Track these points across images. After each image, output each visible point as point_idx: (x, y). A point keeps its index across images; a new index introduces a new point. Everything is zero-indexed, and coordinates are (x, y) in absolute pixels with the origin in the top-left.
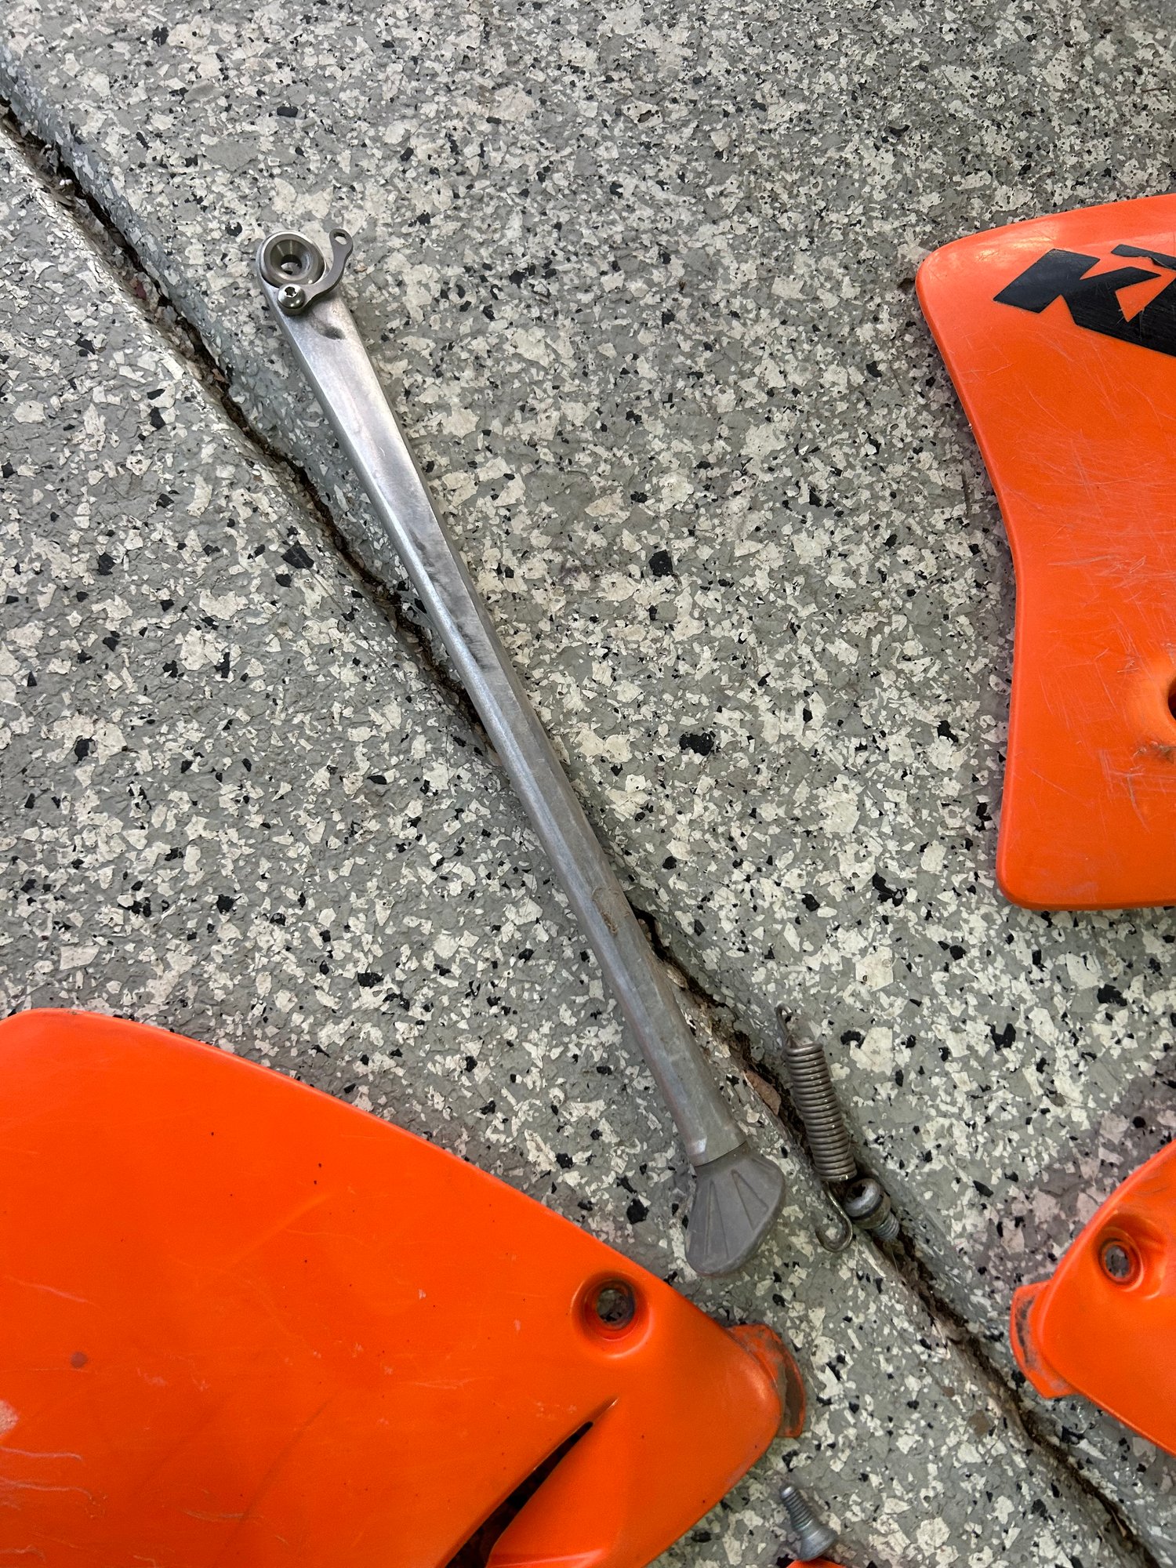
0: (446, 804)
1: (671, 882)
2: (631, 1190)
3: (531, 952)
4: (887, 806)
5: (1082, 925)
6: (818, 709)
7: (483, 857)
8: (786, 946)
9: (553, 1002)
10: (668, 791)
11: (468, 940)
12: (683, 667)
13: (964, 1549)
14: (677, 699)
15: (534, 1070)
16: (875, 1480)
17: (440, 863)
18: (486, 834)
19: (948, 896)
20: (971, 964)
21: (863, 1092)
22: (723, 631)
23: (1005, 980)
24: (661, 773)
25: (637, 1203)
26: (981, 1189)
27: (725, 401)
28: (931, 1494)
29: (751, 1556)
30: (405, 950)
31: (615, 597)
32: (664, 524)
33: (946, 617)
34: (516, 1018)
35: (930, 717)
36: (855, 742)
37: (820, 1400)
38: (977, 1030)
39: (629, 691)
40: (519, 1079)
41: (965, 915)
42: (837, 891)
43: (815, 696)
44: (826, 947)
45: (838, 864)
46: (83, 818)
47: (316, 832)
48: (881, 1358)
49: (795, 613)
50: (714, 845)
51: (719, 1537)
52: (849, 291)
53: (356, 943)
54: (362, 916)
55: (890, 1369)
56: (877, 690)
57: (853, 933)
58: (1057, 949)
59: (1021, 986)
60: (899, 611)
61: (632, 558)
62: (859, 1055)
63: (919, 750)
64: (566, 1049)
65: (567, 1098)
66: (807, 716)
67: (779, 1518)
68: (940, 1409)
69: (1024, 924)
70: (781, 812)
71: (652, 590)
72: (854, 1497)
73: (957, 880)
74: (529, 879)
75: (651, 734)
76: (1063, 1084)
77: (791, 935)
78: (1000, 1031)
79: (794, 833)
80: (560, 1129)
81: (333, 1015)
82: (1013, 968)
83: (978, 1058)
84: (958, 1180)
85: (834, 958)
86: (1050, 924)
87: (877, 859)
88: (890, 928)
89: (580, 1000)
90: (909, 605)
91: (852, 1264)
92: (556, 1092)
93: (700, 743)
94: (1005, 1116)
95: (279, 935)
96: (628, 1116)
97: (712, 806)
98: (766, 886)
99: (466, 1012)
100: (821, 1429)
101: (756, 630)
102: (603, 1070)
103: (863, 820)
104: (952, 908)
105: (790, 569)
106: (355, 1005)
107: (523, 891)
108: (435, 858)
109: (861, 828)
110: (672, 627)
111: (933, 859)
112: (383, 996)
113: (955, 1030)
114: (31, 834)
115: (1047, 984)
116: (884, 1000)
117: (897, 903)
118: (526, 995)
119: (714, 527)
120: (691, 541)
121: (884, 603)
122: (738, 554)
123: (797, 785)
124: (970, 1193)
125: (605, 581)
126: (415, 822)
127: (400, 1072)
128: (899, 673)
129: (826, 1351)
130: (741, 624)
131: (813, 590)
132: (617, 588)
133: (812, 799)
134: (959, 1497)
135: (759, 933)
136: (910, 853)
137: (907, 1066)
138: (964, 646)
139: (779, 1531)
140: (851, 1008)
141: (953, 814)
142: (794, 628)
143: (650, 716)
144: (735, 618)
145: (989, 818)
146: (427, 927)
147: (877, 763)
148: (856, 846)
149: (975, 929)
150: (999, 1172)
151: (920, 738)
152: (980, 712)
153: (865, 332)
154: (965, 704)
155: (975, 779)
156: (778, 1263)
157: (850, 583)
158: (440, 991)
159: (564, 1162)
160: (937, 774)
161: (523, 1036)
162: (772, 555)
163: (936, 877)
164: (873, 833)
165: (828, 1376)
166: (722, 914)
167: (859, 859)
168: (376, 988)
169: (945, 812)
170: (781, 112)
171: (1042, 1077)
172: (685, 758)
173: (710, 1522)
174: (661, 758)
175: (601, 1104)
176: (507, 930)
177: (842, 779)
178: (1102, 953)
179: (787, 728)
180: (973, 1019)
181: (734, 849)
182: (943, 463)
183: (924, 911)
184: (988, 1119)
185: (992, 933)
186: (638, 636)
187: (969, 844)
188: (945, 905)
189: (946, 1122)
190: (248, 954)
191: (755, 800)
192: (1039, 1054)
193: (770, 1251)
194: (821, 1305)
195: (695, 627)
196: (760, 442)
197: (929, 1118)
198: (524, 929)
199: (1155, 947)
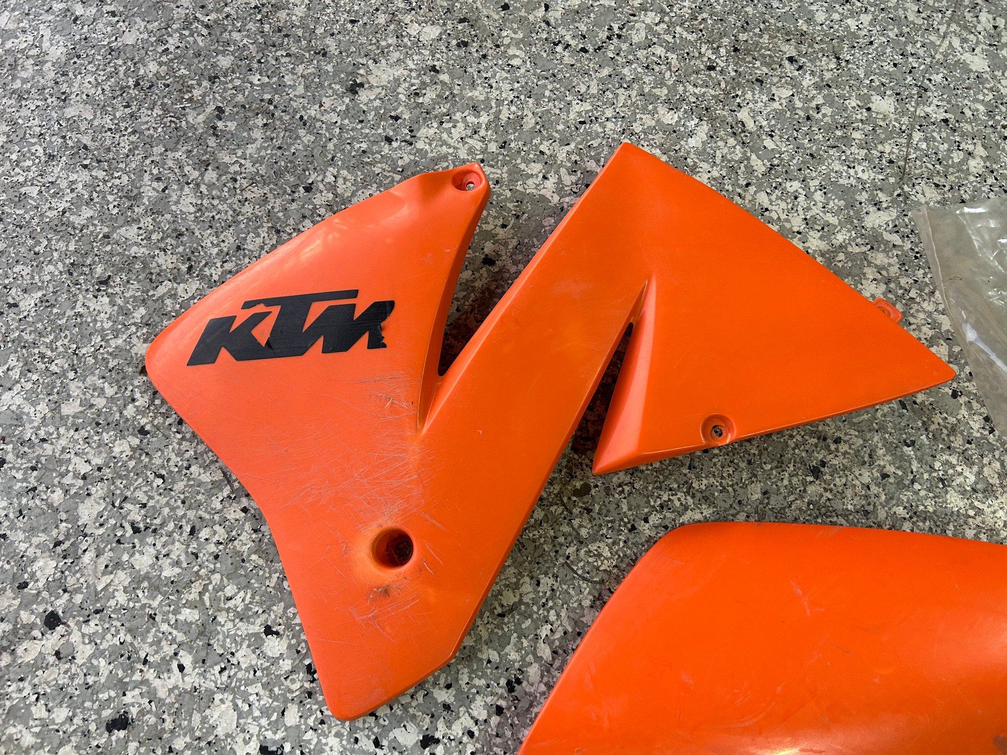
4: (251, 698)
6: (186, 659)
12: (91, 680)
14: (94, 702)
22: (110, 641)
27: (57, 497)
31: (29, 658)
32: (45, 594)
33: (243, 561)
35: (257, 627)
36: (217, 668)
39: (61, 714)
41: (324, 741)
43: (181, 653)
49: (150, 606)
52: (110, 391)
56: (219, 628)
60: (213, 572)
61: (32, 626)
63: (258, 652)
66: (181, 668)
70: (188, 739)
71: (53, 640)
75: (86, 734)
87: (258, 736)
90: (218, 565)
93: (120, 722)
101: (129, 631)
103: (240, 716)
105: (137, 580)
109: (242, 721)
110: (74, 658)
111: (292, 717)
119: (78, 580)
120: (67, 595)
121: (203, 572)
122: (99, 589)
123: (191, 716)
125: (20, 651)
128: (228, 610)
130: (118, 632)
132: (28, 652)
133: (204, 720)
138: (261, 573)
141: (293, 681)
142: (152, 617)
143: (80, 723)
144: (113, 630)
147: (235, 674)
148: (242, 735)
151: (256, 645)
152: (286, 608)
153: (130, 411)
154: (275, 608)
155: (298, 652)
157: (177, 570)
160: (275, 661)
162: (122, 578)
167: (246, 742)
169: (288, 683)
170: (28, 303)
172: (114, 738)
174: (98, 746)
177: (218, 697)
179: (170, 683)
182: (206, 467)
186: (55, 674)
188: (309, 741)
195: (89, 650)
196: (87, 512)
199: (442, 696)
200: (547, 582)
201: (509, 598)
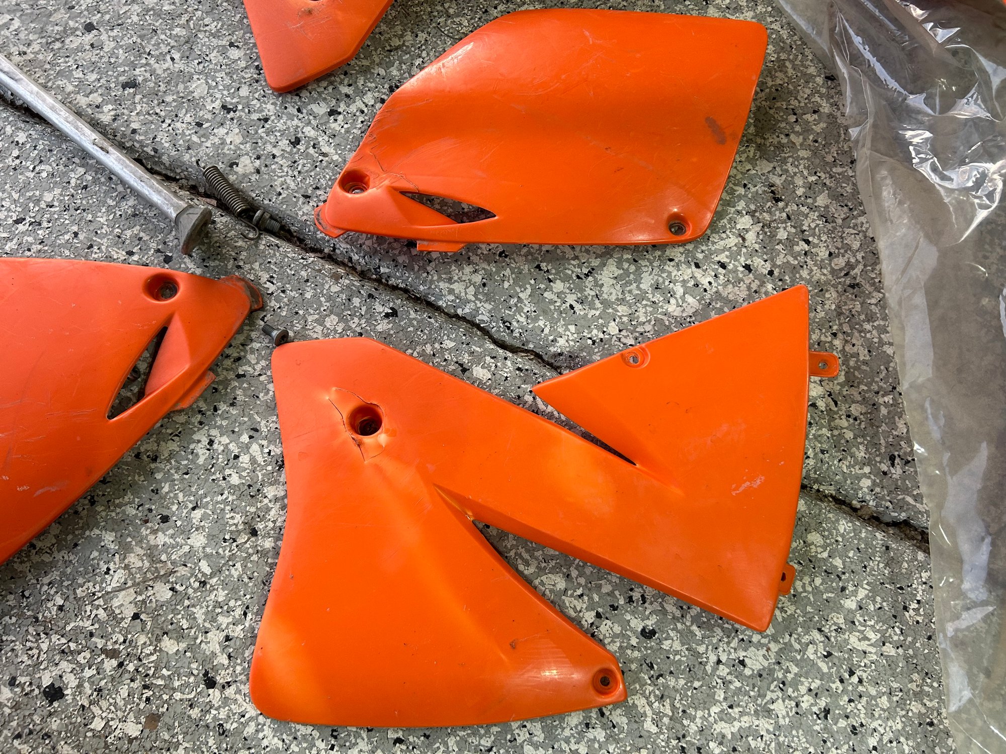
0: (28, 146)
1: (137, 138)
2: (162, 252)
3: (86, 185)
4: (218, 80)
5: (313, 93)
6: (177, 56)
7: (52, 159)
8: (194, 143)
9: (104, 199)
10: (123, 106)
11: (57, 191)
12: (112, 60)
13: (346, 321)
14: (114, 72)
15: (104, 226)
16: (301, 312)
17: (34, 168)
18: (50, 151)
19: (255, 102)
20: (273, 121)
21: (245, 181)
22: (127, 41)
23: (289, 122)
24: (118, 101)
25: (167, 256)
26: (306, 197)
28: (326, 308)
29: (260, 358)
30: (31, 205)
31: (74, 45)
32: (86, 13)
33: (218, 6)
34: (90, 211)
35: (225, 42)
36: (196, 61)
37: (268, 294)
38: (284, 143)
39: (93, 77)
40: (99, 232)
41: (264, 106)
42: (209, 116)
43: (173, 51)
44: (211, 137)
45: (205, 106)
48: (288, 270)
49: (154, 25)
50: (151, 118)
51: (245, 357)
53: (9, 210)
54: (7, 200)
55: (293, 272)
56: (199, 40)
57: (221, 129)
58: (306, 104)
59: (296, 122)
60: (197, 10)
61: (77, 29)
62: (239, 169)
63: (224, 55)
64: (115, 214)
65: (122, 231)
66: (173, 59)
67: (267, 341)
68: (318, 278)
69: (290, 101)
70: (175, 97)
71: (89, 37)
72: (295, 321)
74: (76, 160)
75: (108, 88)
76: (325, 149)
77: (195, 138)
78: (293, 140)
79: (183, 102)
80: (124, 243)
81: (9, 239)
82: (291, 117)
83: (287, 152)
84: (295, 197)
85: (216, 140)
86: (300, 97)
87: (221, 99)
88: (235, 121)
89: (114, 194)
90: (200, 7)
91: (264, 242)
92: (117, 231)
93: (131, 84)
94: (306, 169)
96: (151, 227)
97: (144, 105)
99: (66, 217)
100: (273, 303)
101: (140, 36)
102: (135, 215)
103: (210, 88)
104: (258, 105)
105: (146, 10)
106: (17, 232)
107: (74, 165)
108: (31, 168)
109: (211, 91)
110: (102, 48)
111: (244, 91)
112: (28, 224)
113: (275, 147)
115: (306, 118)
116: (242, 147)
117: (234, 112)
118: (91, 201)
119: (108, 7)
120: (99, 15)
121: (190, 9)
122: (121, 13)
123: (177, 85)
124: (302, 200)
125: (67, 41)
126: (17, 158)
127: (46, 248)
128: (205, 31)
129: (265, 277)
130: (132, 36)
131: (158, 14)
132: (73, 42)
133: (186, 88)
134: (337, 305)
135: (181, 142)
136: (234, 93)
137: (260, 166)
138: (229, 13)
139: (268, 345)
140: (229, 154)
141: (246, 73)
142: (155, 31)
143: (105, 82)
144: (129, 36)
145: (262, 69)
146: (37, 193)
147: (208, 66)
148: (211, 98)
150: (311, 188)
151: (223, 52)
152: (244, 33)
154: (237, 33)
155: (251, 58)
156: (233, 254)
157: (173, 7)
158: (52, 214)
159: (130, 253)
160: (235, 61)
161: (95, 216)
162: (136, 8)
163: (248, 97)
164: (216, 91)
165: (269, 285)
166: (163, 141)
167: (213, 102)
168: (24, 223)
169: (243, 74)
171: (316, 150)
172: (126, 92)
173: (239, 353)
174: (115, 96)
175: (138, 227)
176: (73, 182)
177: (195, 77)
178: (325, 99)
179: (165, 66)
180: (280, 140)
181: (160, 117)
183: (247, 110)
184: (299, 172)
185: (278, 108)
186: (90, 56)
187: (257, 81)
188: (254, 105)
189: (283, 179)
191: (162, 96)
192: (312, 143)
193: (228, 251)
194: (256, 261)
195: (113, 44)
197: (275, 180)
198: (81, 178)
199: (345, 90)
200: (422, 36)
201: (396, 42)
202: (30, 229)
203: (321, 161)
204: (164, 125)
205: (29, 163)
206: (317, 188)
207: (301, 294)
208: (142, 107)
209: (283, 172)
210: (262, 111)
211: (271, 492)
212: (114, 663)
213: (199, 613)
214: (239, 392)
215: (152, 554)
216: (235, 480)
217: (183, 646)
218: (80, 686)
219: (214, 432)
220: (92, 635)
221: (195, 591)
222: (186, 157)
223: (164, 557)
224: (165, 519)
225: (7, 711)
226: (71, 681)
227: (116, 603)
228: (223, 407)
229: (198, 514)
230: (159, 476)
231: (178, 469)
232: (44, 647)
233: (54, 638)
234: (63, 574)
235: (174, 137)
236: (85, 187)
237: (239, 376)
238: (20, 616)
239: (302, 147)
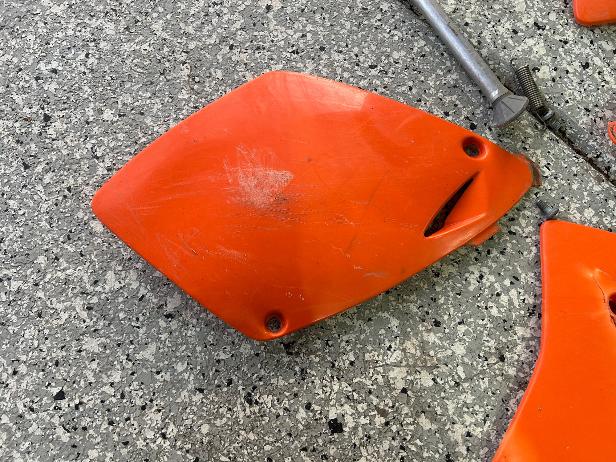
0: (389, 14)
1: (468, 30)
2: (470, 120)
3: (425, 55)
5: (604, 32)
7: (404, 28)
8: (509, 45)
9: (434, 68)
10: (462, 4)
11: (403, 53)
13: (600, 217)
15: (432, 89)
16: (566, 198)
17: (390, 31)
18: (404, 22)
19: (559, 27)
20: (571, 45)
21: (542, 85)
23: (583, 49)
25: (473, 124)
26: (587, 110)
28: (586, 201)
29: (529, 224)
30: (383, 58)
34: (423, 74)
37: (544, 177)
38: (577, 64)
40: (427, 91)
42: (523, 28)
44: (523, 44)
45: (522, 20)
46: (272, 28)
47: (348, 25)
48: (562, 162)
50: (480, 18)
51: (518, 219)
53: (367, 56)
54: (367, 49)
55: (566, 166)
57: (531, 39)
58: (597, 40)
59: (588, 51)
62: (539, 74)
64: (441, 82)
65: (444, 96)
67: (536, 212)
68: (585, 176)
69: (585, 33)
72: (560, 204)
73: (561, 22)
74: (421, 34)
76: (607, 78)
77: (510, 42)
78: (584, 64)
79: (506, 12)
80: (443, 105)
81: (363, 78)
82: (585, 46)
83: (578, 72)
84: (579, 108)
85: (526, 47)
86: (594, 33)
88: (542, 37)
89: (443, 67)
91: (547, 136)
92: (440, 94)
94: (590, 88)
95: (342, 56)
96: (465, 99)
97: (477, 7)
98: (500, 28)
99: (406, 74)
100: (546, 184)
102: (455, 86)
104: (562, 30)
106: (370, 74)
107: (419, 37)
108: (388, 30)
112: (378, 71)
113: (569, 65)
114: (256, 33)
115: (596, 50)
116: (544, 58)
117: (543, 30)
118: (425, 67)
124: (583, 111)
126: (380, 20)
127: (388, 92)
129: (543, 162)
134: (596, 201)
135: (500, 42)
136: (545, 15)
137: (555, 76)
139: (537, 216)
140: (534, 61)
145: (568, 4)
146: (389, 50)
149: (570, 35)
150: (592, 105)
156: (523, 138)
158: (397, 68)
159: (447, 114)
161: (426, 79)
163: (554, 22)
164: (532, 10)
165: (545, 169)
166: (487, 37)
168: (375, 69)
171: (600, 76)
173: (514, 215)
175: (456, 96)
176: (415, 49)
178: (612, 40)
180: (574, 61)
181: (487, 18)
183: (552, 31)
184: (585, 90)
185: (576, 36)
187: (563, 12)
189: (572, 91)
190: (332, 62)
192: (598, 70)
193: (519, 134)
194: (539, 149)
197: (566, 91)
198: (421, 48)
202: (379, 75)
203: (603, 86)
204: (489, 26)
205: (387, 27)
206: (597, 106)
207: (569, 184)
208: (475, 8)
209: (573, 86)
210: (564, 35)
211: (520, 331)
212: (383, 420)
213: (451, 406)
214: (509, 245)
215: (423, 346)
216: (494, 312)
217: (434, 427)
218: (355, 428)
219: (485, 270)
220: (370, 392)
221: (451, 387)
222: (502, 54)
223: (432, 353)
224: (437, 324)
225: (301, 427)
226: (350, 422)
227: (391, 374)
228: (495, 253)
229: (462, 329)
230: (438, 289)
231: (453, 289)
232: (336, 388)
233: (344, 384)
234: (358, 338)
235: (495, 35)
236: (423, 56)
237: (510, 233)
238: (323, 358)
239: (589, 71)
